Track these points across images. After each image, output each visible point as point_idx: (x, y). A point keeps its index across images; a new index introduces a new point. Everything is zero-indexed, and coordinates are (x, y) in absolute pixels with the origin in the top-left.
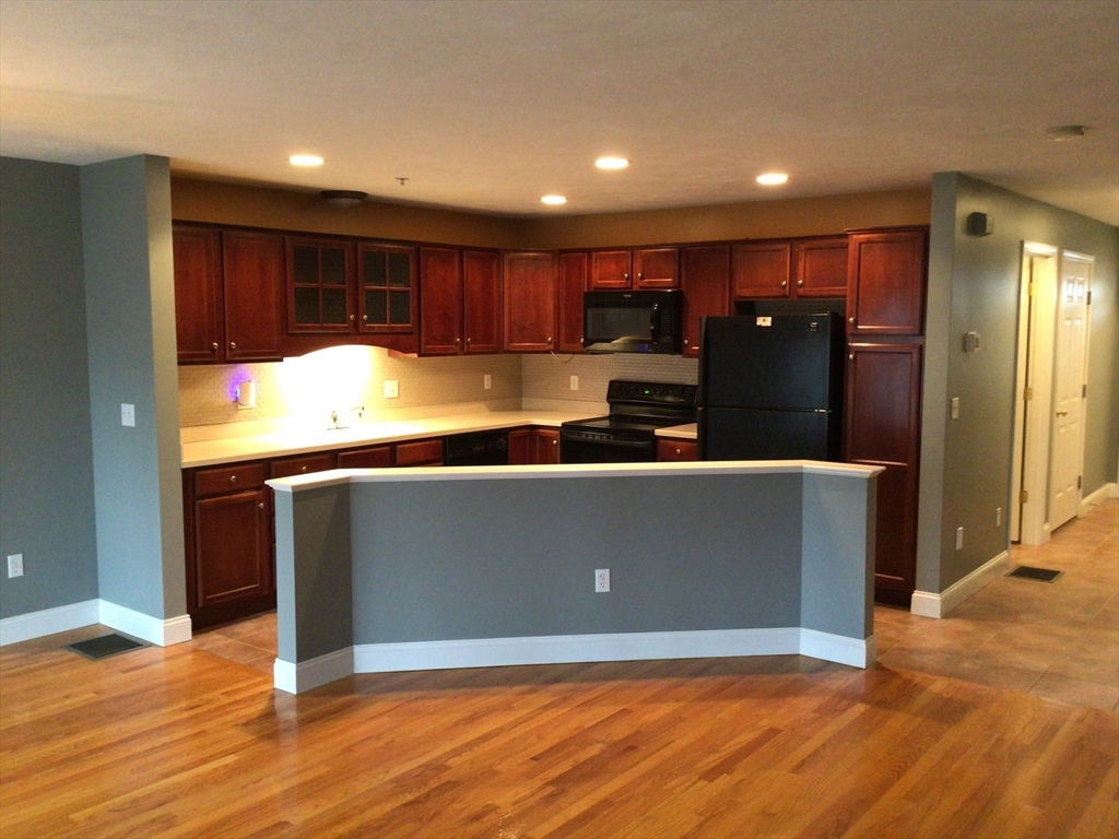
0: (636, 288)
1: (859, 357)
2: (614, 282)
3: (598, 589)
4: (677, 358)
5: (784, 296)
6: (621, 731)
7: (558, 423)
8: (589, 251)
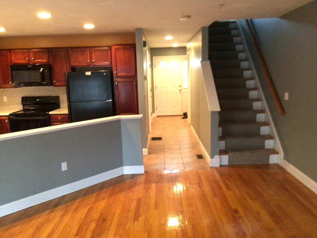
0: (31, 63)
1: (118, 83)
2: (22, 61)
3: (63, 170)
4: (51, 87)
5: (89, 65)
6: (96, 215)
7: (7, 114)
8: (10, 50)
